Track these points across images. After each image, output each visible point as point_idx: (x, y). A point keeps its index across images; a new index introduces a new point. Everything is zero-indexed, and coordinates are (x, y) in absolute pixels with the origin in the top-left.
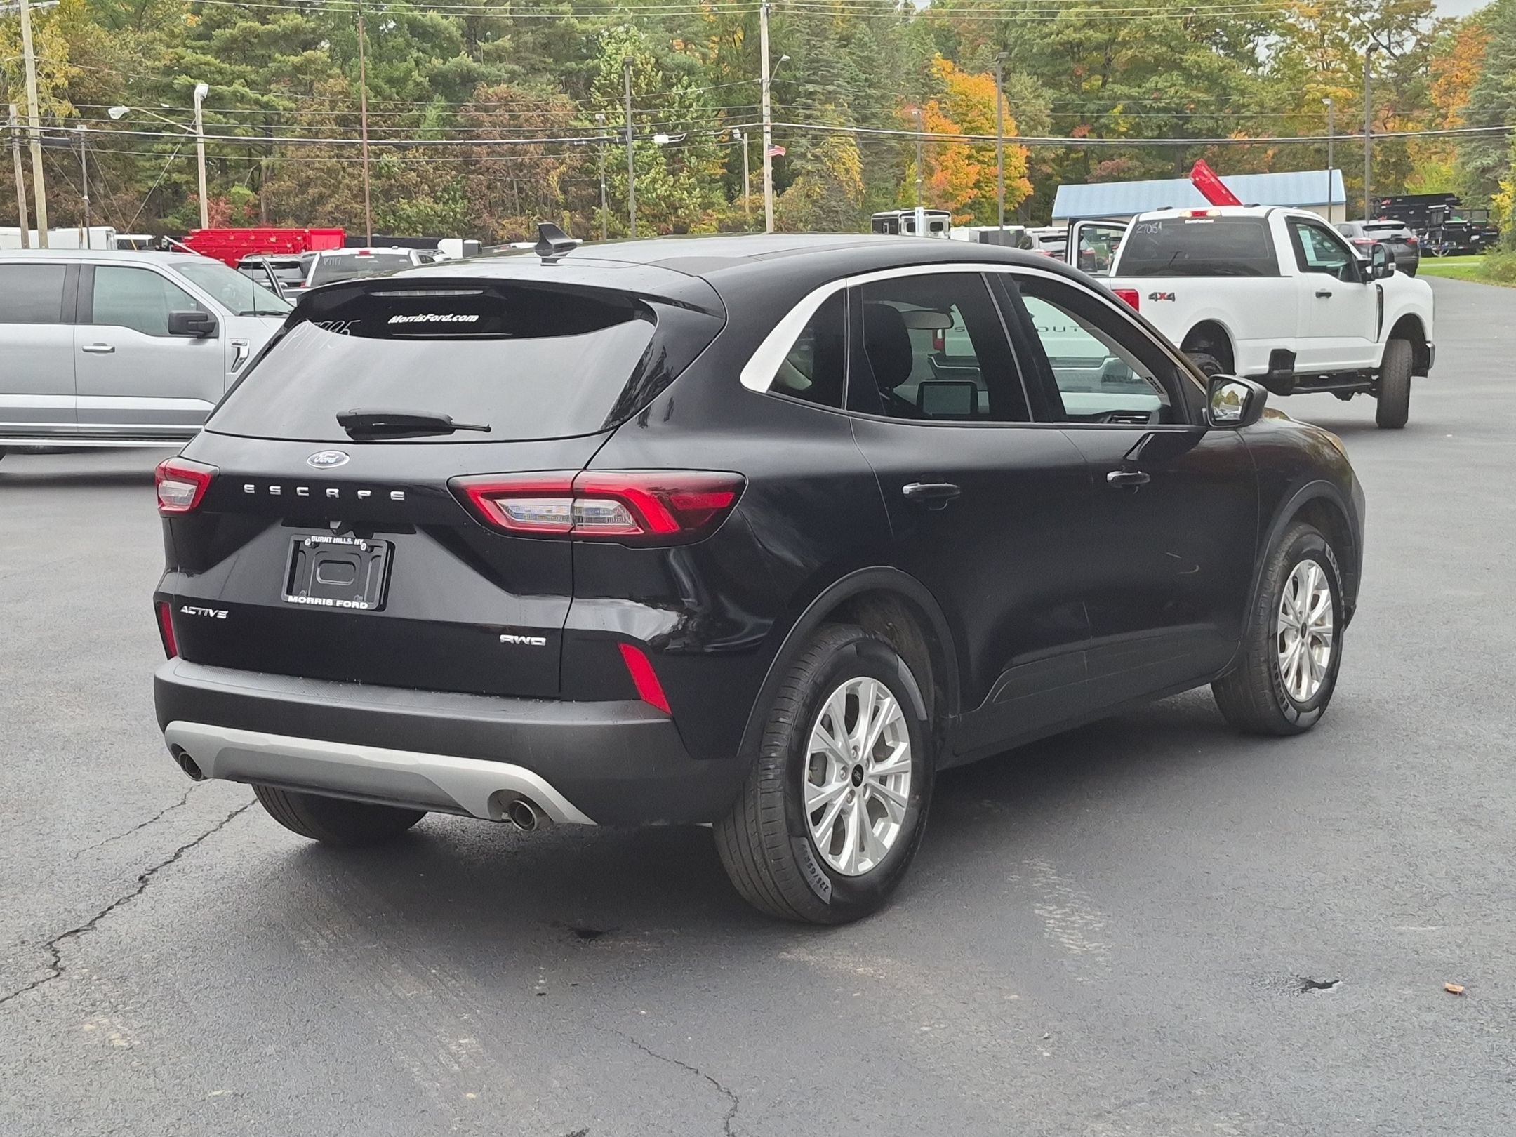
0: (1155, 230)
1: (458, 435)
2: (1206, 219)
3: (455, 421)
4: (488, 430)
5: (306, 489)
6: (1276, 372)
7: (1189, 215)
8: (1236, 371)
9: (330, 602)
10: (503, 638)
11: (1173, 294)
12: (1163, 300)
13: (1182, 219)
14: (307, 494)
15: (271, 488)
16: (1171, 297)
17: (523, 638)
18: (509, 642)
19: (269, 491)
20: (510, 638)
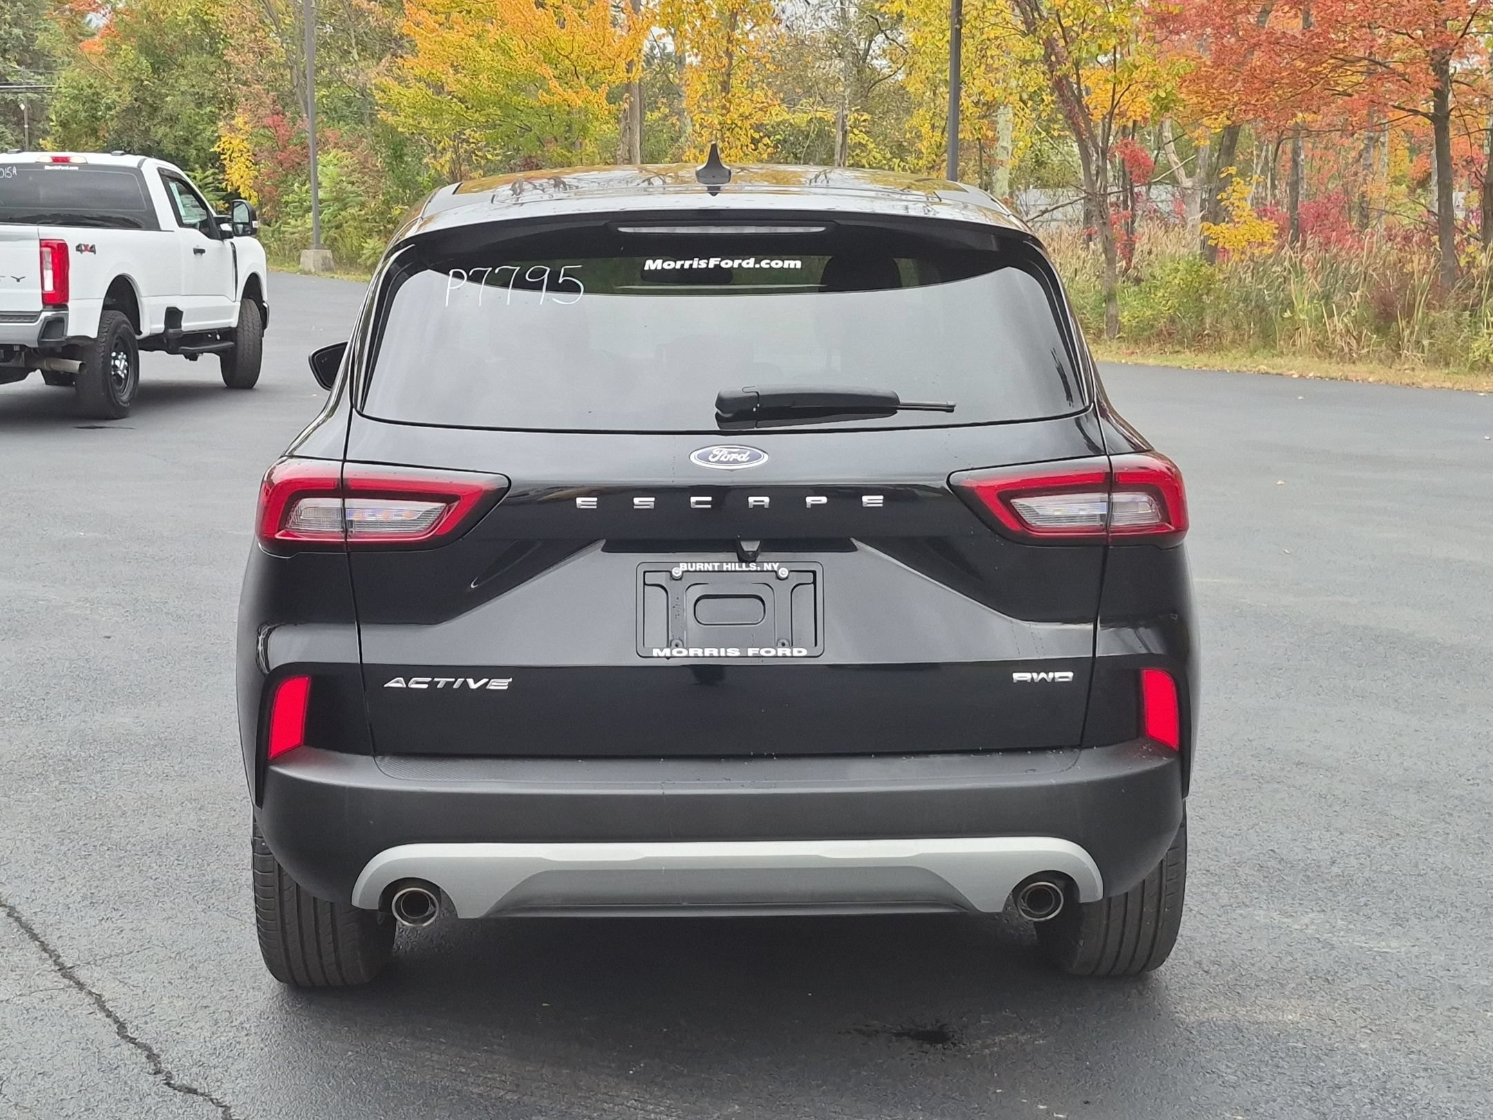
0: (8, 174)
1: (900, 418)
2: (70, 166)
3: (903, 400)
4: (950, 409)
5: (709, 499)
6: (171, 331)
7: (49, 160)
8: (141, 330)
9: (734, 652)
10: (1017, 676)
11: (93, 247)
12: (87, 252)
13: (40, 165)
14: (709, 506)
15: (636, 500)
16: (92, 249)
17: (1043, 675)
18: (1026, 681)
19: (633, 504)
20: (1027, 676)
